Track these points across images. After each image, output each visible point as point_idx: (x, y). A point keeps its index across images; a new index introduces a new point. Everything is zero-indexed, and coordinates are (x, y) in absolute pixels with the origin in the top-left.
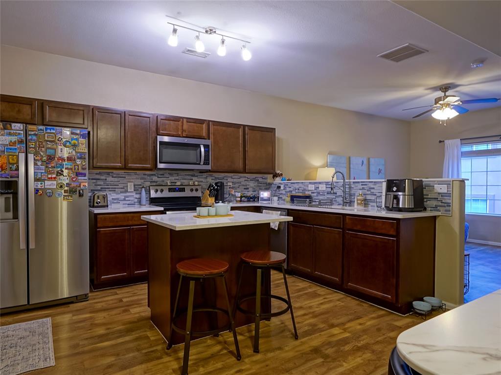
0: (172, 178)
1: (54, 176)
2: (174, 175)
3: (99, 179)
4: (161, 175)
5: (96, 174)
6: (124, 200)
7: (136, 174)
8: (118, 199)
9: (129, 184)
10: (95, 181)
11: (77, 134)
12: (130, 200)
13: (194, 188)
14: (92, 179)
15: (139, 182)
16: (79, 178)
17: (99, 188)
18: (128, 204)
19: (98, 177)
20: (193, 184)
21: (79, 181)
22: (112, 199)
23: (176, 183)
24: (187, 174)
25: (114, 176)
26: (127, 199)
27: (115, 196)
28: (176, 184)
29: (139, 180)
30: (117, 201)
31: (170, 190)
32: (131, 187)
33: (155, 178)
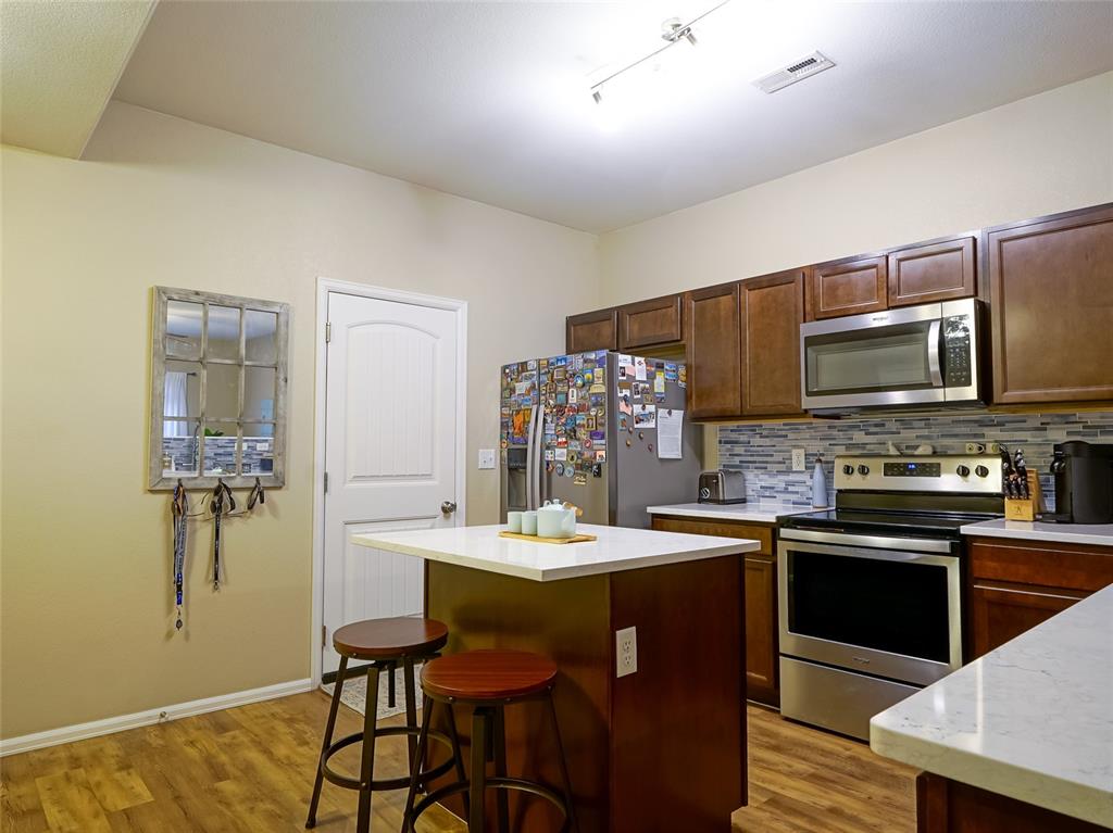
0: (908, 435)
1: (564, 439)
2: (916, 424)
3: (736, 442)
4: (876, 425)
5: (732, 431)
6: (786, 491)
7: (810, 426)
8: (773, 488)
9: (795, 452)
10: (729, 446)
11: (591, 361)
12: (797, 493)
13: (973, 464)
14: (726, 442)
15: (817, 447)
16: (595, 442)
17: (737, 460)
18: (794, 503)
19: (734, 436)
20: (975, 451)
21: (595, 447)
22: (761, 487)
23: (917, 447)
24: (961, 418)
25: (765, 433)
26: (790, 488)
27: (767, 481)
28: (916, 453)
29: (818, 443)
30: (768, 492)
31: (890, 470)
32: (798, 460)
33: (859, 437)
